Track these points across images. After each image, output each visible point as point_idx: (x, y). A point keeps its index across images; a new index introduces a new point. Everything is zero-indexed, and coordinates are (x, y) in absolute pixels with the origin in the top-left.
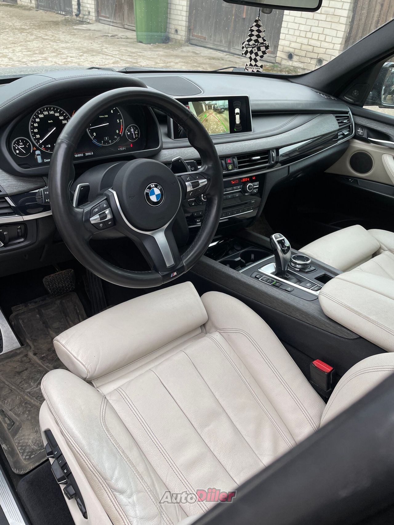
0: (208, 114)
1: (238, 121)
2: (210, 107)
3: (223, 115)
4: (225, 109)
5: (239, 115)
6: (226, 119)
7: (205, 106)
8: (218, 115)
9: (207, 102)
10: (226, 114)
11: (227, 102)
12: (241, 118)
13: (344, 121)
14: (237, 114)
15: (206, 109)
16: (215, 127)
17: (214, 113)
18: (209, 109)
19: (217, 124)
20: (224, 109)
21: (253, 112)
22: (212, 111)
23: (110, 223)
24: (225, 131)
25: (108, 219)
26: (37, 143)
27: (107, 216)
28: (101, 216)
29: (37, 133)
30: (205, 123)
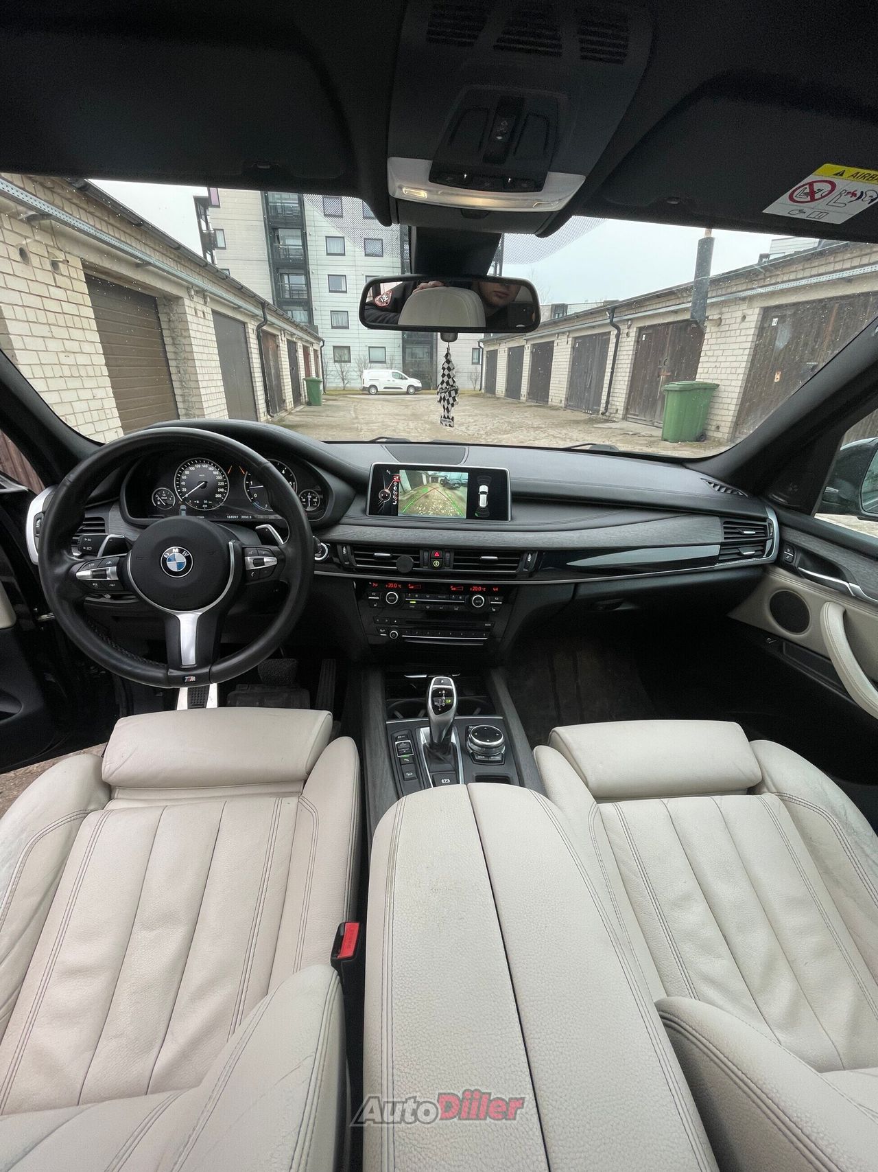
0: (430, 489)
1: (483, 501)
2: (435, 479)
3: (456, 492)
4: (462, 484)
5: (486, 496)
6: (461, 499)
7: (427, 477)
8: (448, 492)
9: (430, 473)
10: (463, 492)
11: (465, 476)
12: (488, 499)
13: (745, 532)
14: (483, 493)
15: (428, 482)
16: (441, 507)
17: (441, 489)
18: (433, 481)
19: (445, 504)
20: (459, 484)
21: (513, 494)
22: (438, 485)
23: (112, 585)
24: (457, 515)
25: (108, 579)
26: (181, 496)
27: (105, 576)
28: (94, 573)
29: (184, 486)
30: (423, 500)
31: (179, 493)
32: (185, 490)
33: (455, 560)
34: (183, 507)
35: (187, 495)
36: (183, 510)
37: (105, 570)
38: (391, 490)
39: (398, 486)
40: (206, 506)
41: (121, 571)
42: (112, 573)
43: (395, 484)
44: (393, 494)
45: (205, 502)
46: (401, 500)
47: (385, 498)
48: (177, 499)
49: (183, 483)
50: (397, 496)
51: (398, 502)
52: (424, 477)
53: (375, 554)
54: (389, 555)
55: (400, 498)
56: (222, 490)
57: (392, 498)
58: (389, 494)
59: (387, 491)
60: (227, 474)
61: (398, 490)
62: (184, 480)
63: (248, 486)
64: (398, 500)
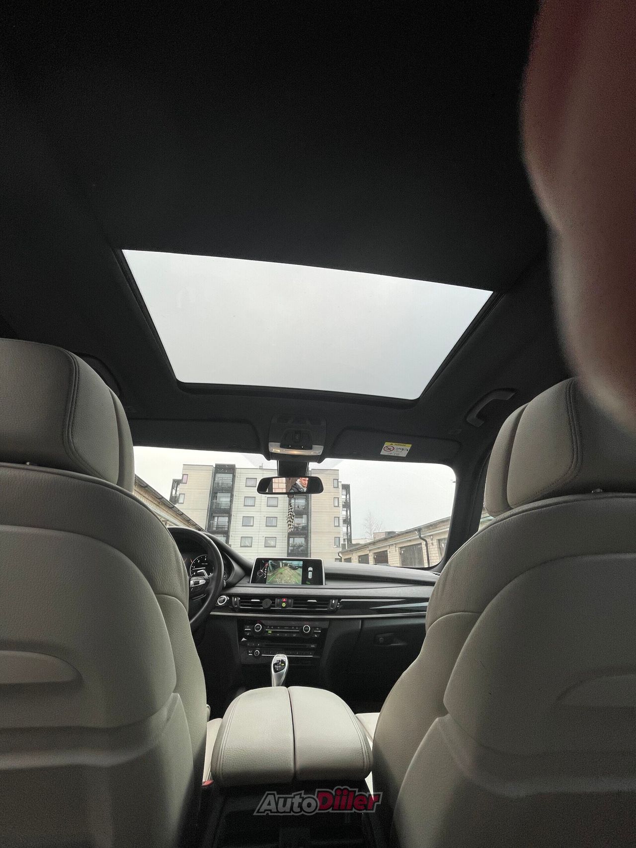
0: (283, 569)
1: (310, 575)
2: (286, 565)
3: (297, 571)
4: (300, 567)
5: (311, 573)
6: (299, 574)
8: (292, 571)
9: (284, 562)
10: (300, 571)
11: (301, 563)
12: (313, 574)
14: (310, 571)
15: (282, 566)
16: (288, 578)
17: (289, 570)
19: (290, 577)
20: (298, 567)
21: (326, 574)
22: (287, 567)
24: (296, 583)
30: (279, 576)
33: (294, 603)
38: (264, 570)
39: (267, 569)
43: (266, 567)
47: (260, 574)
50: (267, 573)
52: (281, 563)
53: (252, 600)
54: (259, 601)
57: (264, 574)
58: (262, 573)
59: (262, 571)
61: (267, 571)
63: (192, 568)
64: (267, 576)
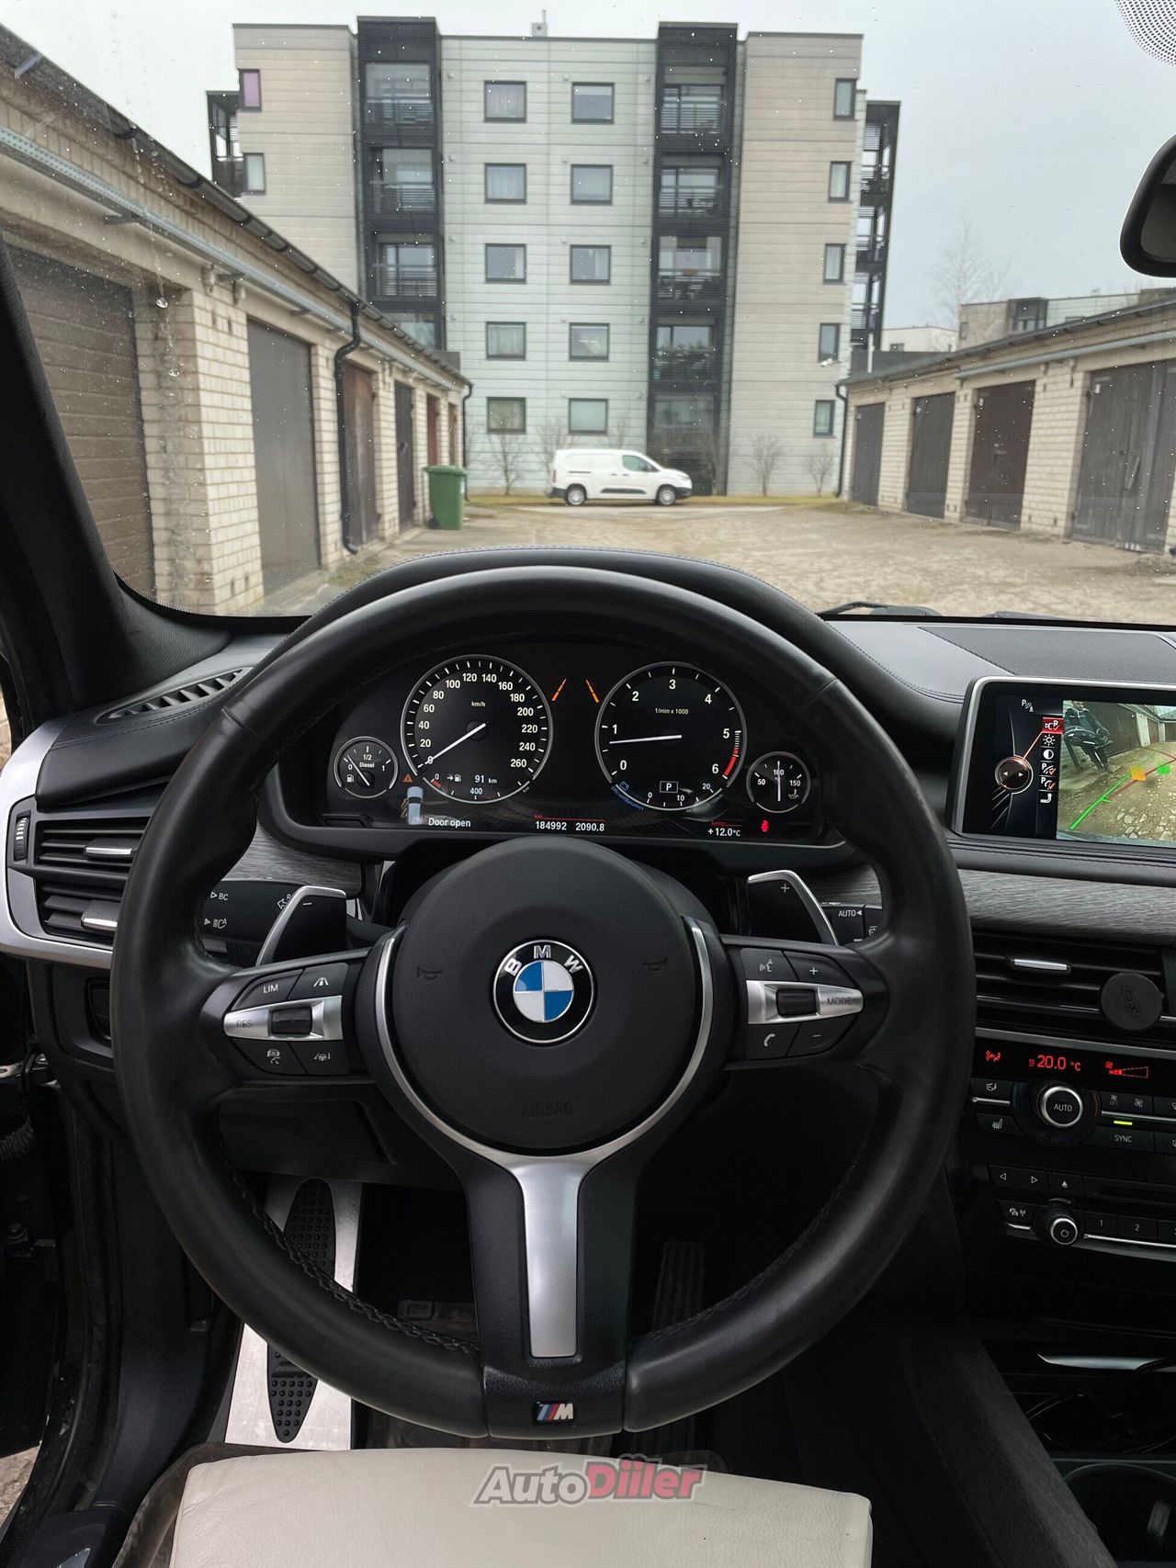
0: (1160, 759)
7: (1153, 725)
9: (1165, 710)
15: (1155, 739)
23: (322, 1058)
25: (313, 1036)
26: (415, 762)
27: (308, 1025)
28: (278, 1018)
29: (425, 734)
30: (1133, 793)
31: (411, 751)
32: (426, 743)
34: (415, 792)
35: (430, 760)
36: (414, 800)
37: (308, 1008)
38: (1036, 758)
39: (1056, 749)
40: (479, 791)
41: (353, 1013)
42: (327, 1016)
43: (1049, 740)
44: (1039, 772)
45: (477, 778)
46: (1067, 792)
47: (1014, 781)
48: (404, 770)
49: (424, 725)
50: (1055, 778)
51: (1055, 799)
53: (1018, 961)
54: (1063, 967)
55: (1062, 785)
56: (530, 747)
57: (1038, 785)
58: (1026, 773)
59: (1022, 761)
60: (549, 700)
61: (1055, 761)
62: (428, 716)
63: (607, 735)
64: (1055, 791)
